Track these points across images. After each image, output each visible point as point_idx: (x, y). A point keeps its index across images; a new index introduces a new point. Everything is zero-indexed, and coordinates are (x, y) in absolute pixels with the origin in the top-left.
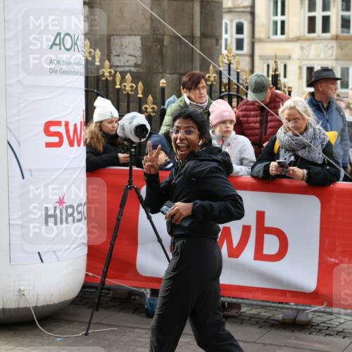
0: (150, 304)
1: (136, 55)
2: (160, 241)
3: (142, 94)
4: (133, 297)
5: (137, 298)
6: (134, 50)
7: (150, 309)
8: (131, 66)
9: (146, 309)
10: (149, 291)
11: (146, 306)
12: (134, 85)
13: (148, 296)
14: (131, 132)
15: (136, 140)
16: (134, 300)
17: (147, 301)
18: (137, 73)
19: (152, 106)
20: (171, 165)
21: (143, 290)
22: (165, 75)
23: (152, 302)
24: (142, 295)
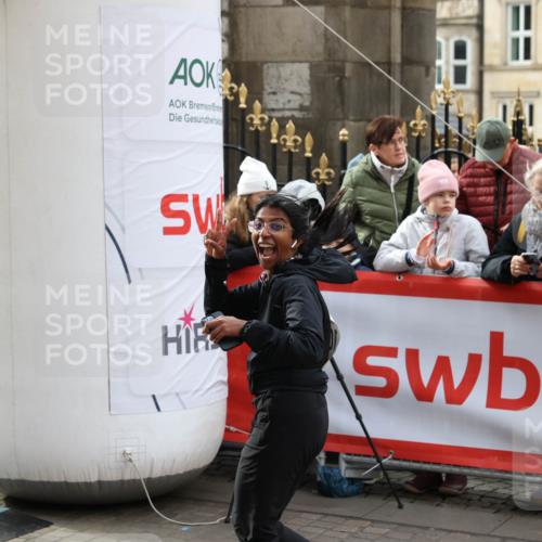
0: (325, 474)
1: (302, 92)
2: (340, 378)
6: (298, 84)
7: (325, 482)
8: (295, 110)
9: (320, 484)
10: (323, 456)
11: (319, 479)
12: (299, 139)
13: (322, 463)
18: (303, 119)
19: (327, 170)
20: (357, 261)
22: (347, 122)
23: (328, 472)
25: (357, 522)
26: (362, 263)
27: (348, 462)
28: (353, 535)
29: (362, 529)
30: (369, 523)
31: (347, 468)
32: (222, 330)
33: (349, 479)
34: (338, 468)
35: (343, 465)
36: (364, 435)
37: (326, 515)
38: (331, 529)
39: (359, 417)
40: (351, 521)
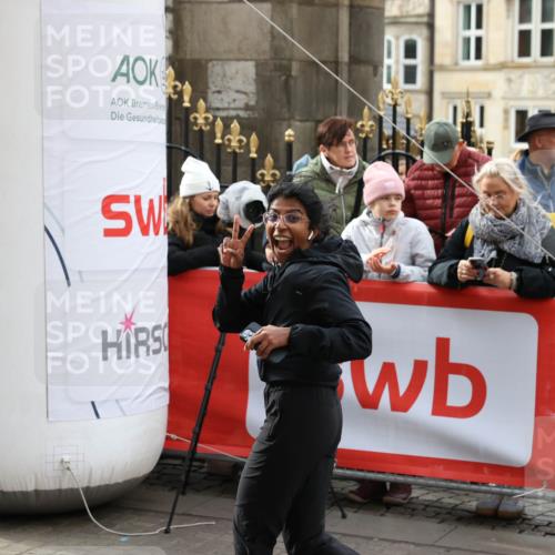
1: (247, 91)
3: (257, 153)
6: (244, 82)
8: (240, 109)
12: (244, 139)
14: (239, 213)
15: (246, 224)
18: (248, 119)
19: (272, 171)
22: (292, 122)
32: (270, 343)
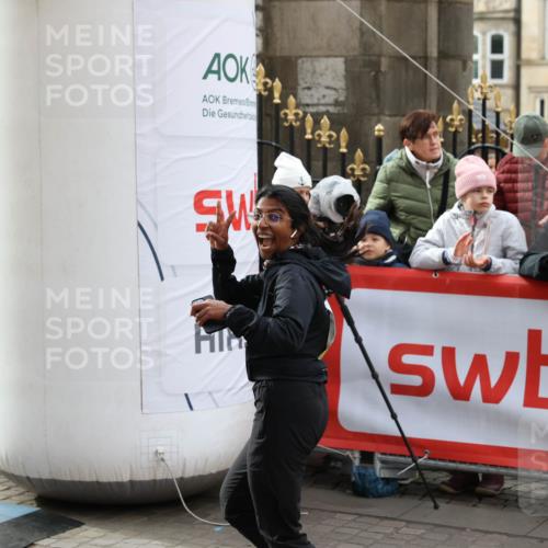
0: (359, 474)
1: (337, 87)
2: (375, 376)
3: (347, 147)
4: (333, 464)
5: (339, 464)
7: (360, 482)
8: (330, 105)
9: (354, 483)
10: (357, 455)
11: (353, 479)
12: (334, 134)
13: (357, 462)
14: (330, 207)
15: (337, 219)
16: (334, 467)
17: (355, 470)
18: (338, 114)
19: (362, 166)
20: (393, 258)
21: (348, 453)
23: (363, 471)
24: (347, 461)
25: (392, 522)
26: (397, 260)
27: (383, 462)
28: (388, 536)
29: (397, 529)
30: (404, 523)
31: (382, 468)
33: (383, 479)
34: (374, 468)
35: (378, 465)
36: (399, 434)
37: (360, 515)
38: (366, 530)
39: (394, 416)
40: (386, 522)
